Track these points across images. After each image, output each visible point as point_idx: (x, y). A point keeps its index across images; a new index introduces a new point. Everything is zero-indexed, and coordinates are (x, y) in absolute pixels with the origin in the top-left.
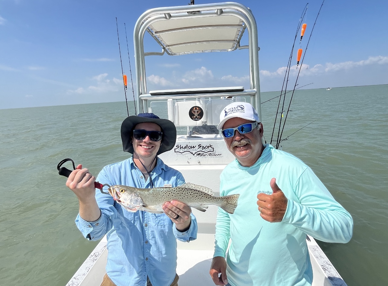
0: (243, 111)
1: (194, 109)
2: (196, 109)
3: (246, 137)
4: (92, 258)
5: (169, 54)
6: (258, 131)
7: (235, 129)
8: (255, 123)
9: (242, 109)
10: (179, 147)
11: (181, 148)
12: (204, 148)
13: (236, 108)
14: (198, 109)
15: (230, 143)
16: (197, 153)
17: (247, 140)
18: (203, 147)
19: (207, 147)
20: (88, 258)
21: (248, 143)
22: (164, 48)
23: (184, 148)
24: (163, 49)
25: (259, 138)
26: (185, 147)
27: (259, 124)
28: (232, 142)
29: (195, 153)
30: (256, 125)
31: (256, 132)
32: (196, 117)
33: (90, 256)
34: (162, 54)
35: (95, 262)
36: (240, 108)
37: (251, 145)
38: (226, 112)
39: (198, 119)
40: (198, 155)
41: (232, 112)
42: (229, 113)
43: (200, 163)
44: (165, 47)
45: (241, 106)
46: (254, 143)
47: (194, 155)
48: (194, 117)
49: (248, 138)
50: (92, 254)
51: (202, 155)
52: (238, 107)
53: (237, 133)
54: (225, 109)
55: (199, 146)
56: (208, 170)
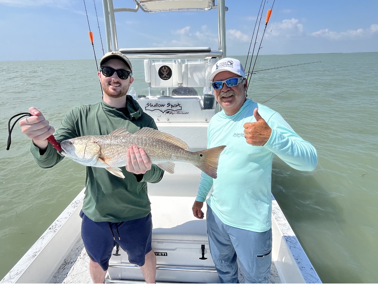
0: (232, 66)
1: (163, 68)
2: (165, 68)
3: (232, 89)
4: (73, 205)
5: (145, 11)
6: (243, 85)
7: (223, 82)
8: (241, 78)
9: (232, 64)
10: (149, 105)
11: (151, 106)
12: (173, 107)
13: (226, 63)
14: (166, 68)
15: (218, 94)
16: (166, 111)
17: (232, 92)
18: (172, 105)
19: (175, 106)
20: (70, 205)
21: (233, 94)
22: (138, 4)
23: (154, 107)
24: (137, 6)
25: (243, 92)
26: (155, 105)
27: (244, 79)
28: (220, 93)
29: (165, 111)
30: (242, 80)
31: (241, 86)
32: (165, 77)
33: (71, 203)
34: (136, 11)
35: (76, 208)
36: (229, 63)
37: (235, 97)
38: (217, 66)
39: (166, 78)
40: (167, 113)
41: (223, 66)
42: (220, 67)
43: (169, 121)
44: (139, 2)
45: (231, 62)
46: (238, 95)
47: (163, 113)
48: (164, 76)
49: (233, 91)
50: (73, 201)
51: (171, 113)
52: (228, 62)
53: (225, 85)
54: (217, 63)
55: (168, 104)
56: (175, 127)
